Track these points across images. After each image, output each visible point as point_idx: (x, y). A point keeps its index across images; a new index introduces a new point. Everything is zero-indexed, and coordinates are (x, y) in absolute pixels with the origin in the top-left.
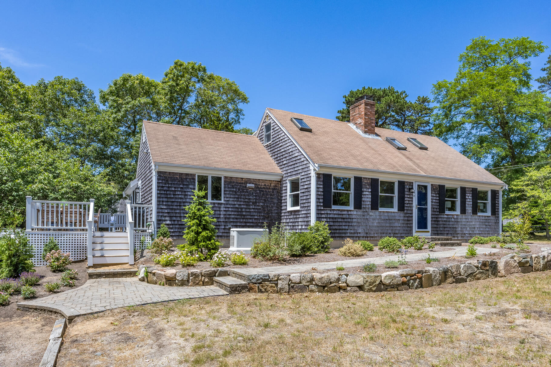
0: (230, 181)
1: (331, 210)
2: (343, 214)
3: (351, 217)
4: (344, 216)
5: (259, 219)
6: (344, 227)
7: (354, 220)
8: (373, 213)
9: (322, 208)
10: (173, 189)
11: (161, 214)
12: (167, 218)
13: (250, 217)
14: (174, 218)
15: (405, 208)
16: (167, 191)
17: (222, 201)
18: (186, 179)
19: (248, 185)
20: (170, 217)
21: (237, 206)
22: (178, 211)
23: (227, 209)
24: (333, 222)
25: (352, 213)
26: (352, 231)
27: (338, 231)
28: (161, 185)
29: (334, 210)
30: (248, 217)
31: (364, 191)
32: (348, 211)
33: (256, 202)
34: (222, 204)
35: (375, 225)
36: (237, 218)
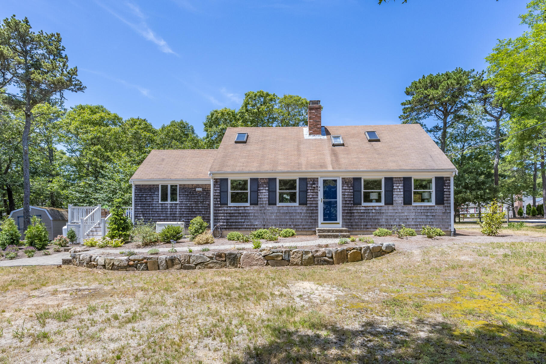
0: (184, 188)
1: (227, 207)
2: (239, 210)
3: (247, 211)
4: (240, 211)
5: (206, 214)
6: (240, 221)
7: (250, 215)
8: (270, 208)
9: (220, 206)
10: (145, 196)
11: (137, 213)
12: (141, 215)
13: (198, 213)
14: (146, 215)
15: (308, 202)
16: (141, 197)
17: (178, 202)
18: (153, 188)
19: (197, 189)
20: (143, 214)
21: (188, 205)
22: (148, 210)
23: (181, 208)
24: (230, 216)
25: (248, 208)
26: (249, 224)
27: (234, 224)
28: (137, 193)
29: (230, 207)
30: (197, 213)
31: (260, 190)
32: (244, 207)
33: (203, 201)
34: (177, 204)
35: (273, 218)
36: (189, 214)
